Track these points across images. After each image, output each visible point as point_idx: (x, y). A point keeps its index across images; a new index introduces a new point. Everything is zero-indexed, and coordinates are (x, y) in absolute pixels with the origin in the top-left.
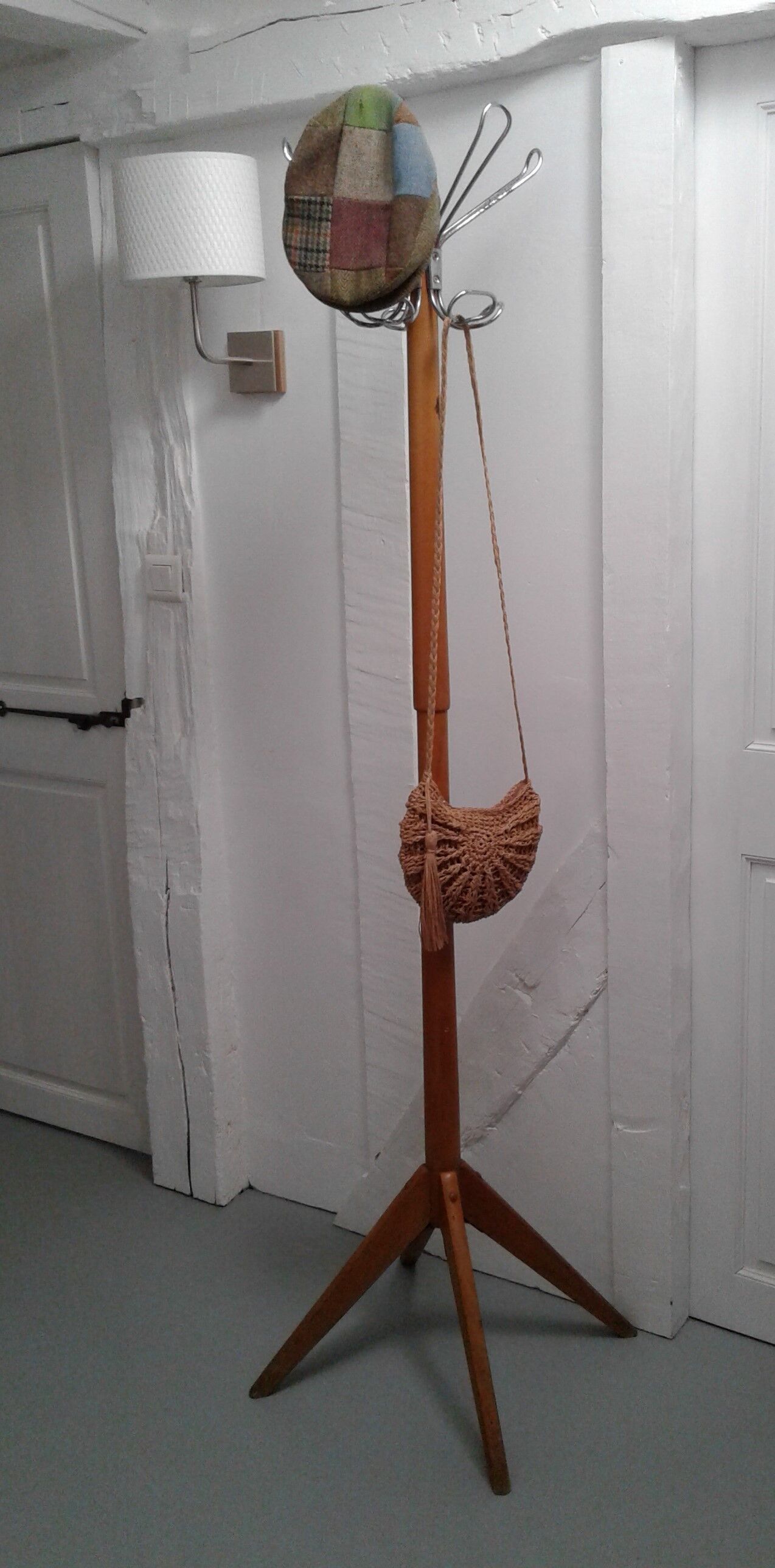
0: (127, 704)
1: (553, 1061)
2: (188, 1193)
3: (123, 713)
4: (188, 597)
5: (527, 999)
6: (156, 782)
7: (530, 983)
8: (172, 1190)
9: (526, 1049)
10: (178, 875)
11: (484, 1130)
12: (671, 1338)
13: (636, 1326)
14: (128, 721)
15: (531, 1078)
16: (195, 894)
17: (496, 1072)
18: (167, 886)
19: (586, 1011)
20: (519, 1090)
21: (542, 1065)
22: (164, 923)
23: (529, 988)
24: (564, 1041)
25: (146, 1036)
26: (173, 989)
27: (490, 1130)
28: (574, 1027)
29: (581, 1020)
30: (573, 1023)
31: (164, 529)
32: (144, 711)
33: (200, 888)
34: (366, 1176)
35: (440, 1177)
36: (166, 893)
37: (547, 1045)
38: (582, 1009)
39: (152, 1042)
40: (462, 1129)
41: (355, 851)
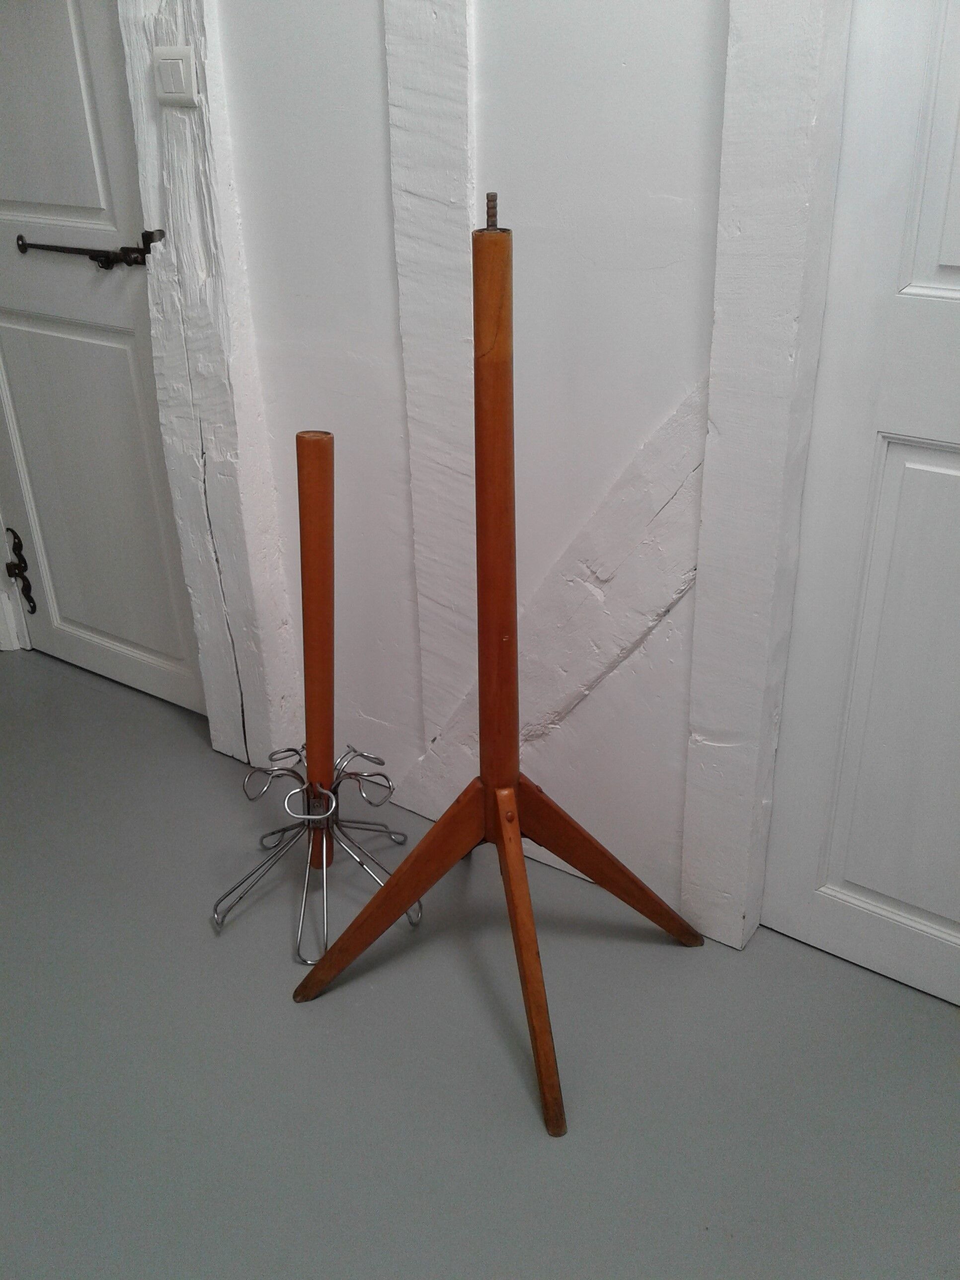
0: (148, 238)
1: (625, 663)
2: (246, 761)
3: (144, 249)
4: (203, 99)
5: (598, 594)
6: (182, 332)
7: (603, 577)
8: (230, 757)
9: (595, 648)
10: (213, 438)
11: (546, 727)
12: (741, 949)
13: (702, 933)
14: (149, 257)
15: (599, 679)
16: (232, 460)
17: (561, 670)
18: (202, 450)
19: (668, 611)
20: (587, 689)
21: (612, 667)
22: (203, 491)
23: (602, 582)
24: (637, 645)
25: (194, 606)
26: (217, 560)
27: (553, 728)
28: (651, 629)
29: (660, 621)
30: (651, 624)
31: (174, 14)
32: (165, 245)
33: (236, 454)
34: (422, 759)
35: (495, 793)
36: (202, 459)
37: (620, 646)
38: (662, 610)
39: (201, 614)
40: (521, 725)
41: (405, 417)
